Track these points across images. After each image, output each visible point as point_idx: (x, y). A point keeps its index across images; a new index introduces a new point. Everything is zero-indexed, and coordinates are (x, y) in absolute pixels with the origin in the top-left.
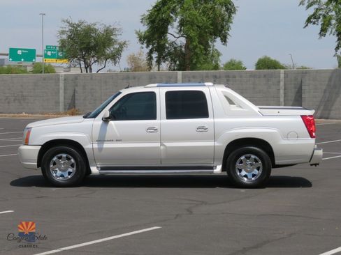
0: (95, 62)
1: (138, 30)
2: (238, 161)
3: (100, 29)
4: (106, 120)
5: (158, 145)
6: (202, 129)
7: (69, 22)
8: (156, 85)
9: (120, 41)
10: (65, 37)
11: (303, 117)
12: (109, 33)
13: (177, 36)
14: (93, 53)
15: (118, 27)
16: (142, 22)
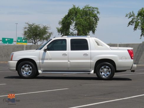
0: (39, 41)
1: (57, 27)
2: (101, 69)
3: (42, 27)
4: (45, 50)
5: (67, 61)
6: (86, 55)
7: (28, 24)
8: (67, 36)
9: (49, 32)
10: (26, 30)
11: (128, 50)
12: (45, 28)
13: (74, 30)
14: (38, 37)
15: (49, 26)
16: (59, 24)
